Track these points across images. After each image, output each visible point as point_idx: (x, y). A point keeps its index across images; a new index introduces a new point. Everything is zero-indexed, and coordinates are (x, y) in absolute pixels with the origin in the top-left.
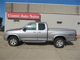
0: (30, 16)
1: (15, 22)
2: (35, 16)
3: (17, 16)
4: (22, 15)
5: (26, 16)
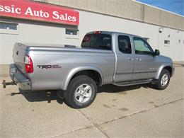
0: (54, 13)
2: (66, 15)
3: (13, 9)
4: (29, 9)
5: (43, 14)
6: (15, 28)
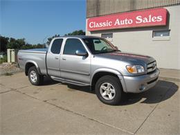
0: (137, 18)
2: (150, 16)
3: (107, 23)
5: (127, 22)
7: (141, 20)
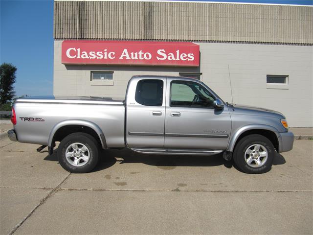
1: (95, 81)
2: (178, 52)
3: (106, 53)
4: (125, 51)
5: (143, 56)
6: (111, 78)
7: (165, 56)
